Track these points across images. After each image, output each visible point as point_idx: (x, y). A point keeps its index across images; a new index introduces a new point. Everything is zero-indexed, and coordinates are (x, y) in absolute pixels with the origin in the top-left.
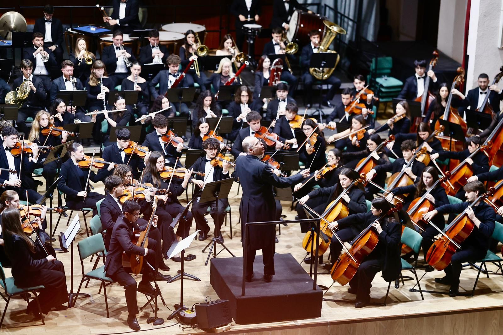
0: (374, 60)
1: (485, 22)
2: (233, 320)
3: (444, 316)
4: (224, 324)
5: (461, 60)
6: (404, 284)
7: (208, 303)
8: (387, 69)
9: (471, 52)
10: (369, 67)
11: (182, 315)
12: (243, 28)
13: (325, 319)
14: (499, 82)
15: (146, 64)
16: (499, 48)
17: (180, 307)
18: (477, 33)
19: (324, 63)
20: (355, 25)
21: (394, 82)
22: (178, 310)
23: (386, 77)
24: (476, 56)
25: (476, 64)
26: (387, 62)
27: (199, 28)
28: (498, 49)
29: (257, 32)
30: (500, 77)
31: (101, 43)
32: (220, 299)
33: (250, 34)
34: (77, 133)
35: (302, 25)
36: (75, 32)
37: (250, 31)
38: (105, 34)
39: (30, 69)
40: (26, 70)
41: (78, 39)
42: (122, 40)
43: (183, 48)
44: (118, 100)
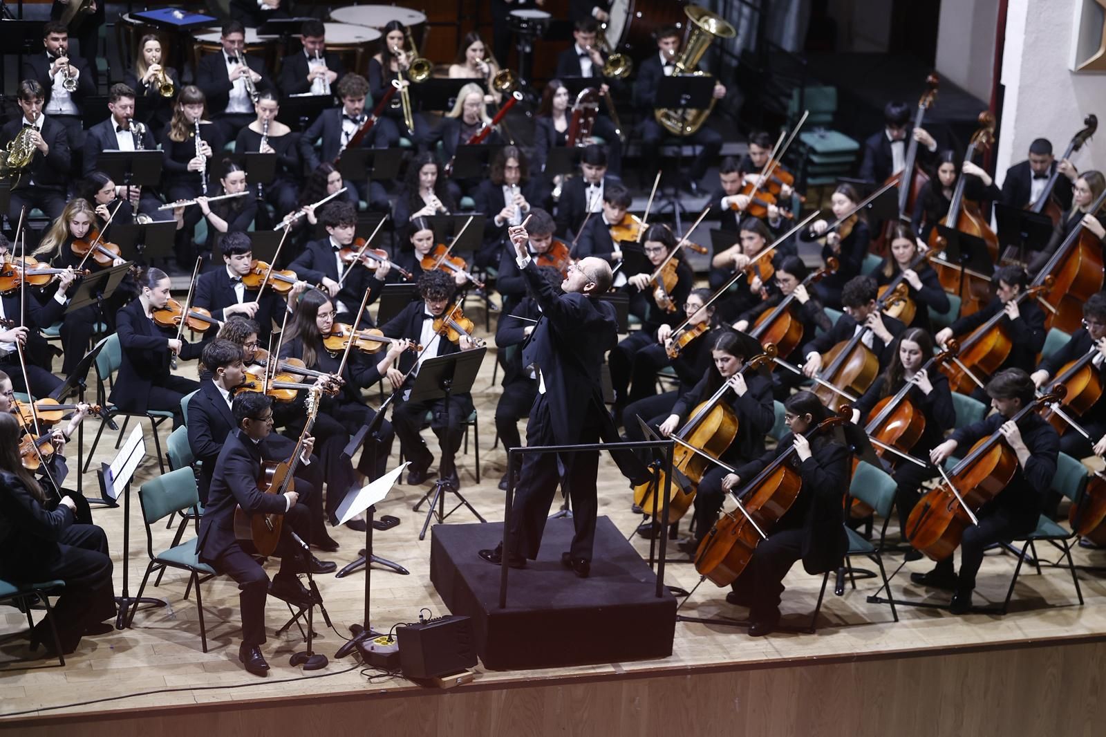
0: (796, 93)
1: (1040, 13)
2: (479, 661)
3: (942, 657)
4: (459, 669)
5: (987, 95)
6: (854, 587)
7: (424, 622)
8: (826, 112)
9: (1010, 77)
10: (785, 108)
11: (368, 648)
12: (508, 18)
13: (681, 661)
14: (1080, 150)
15: (294, 96)
16: (1071, 71)
17: (362, 631)
18: (1023, 36)
19: (686, 99)
20: (757, 15)
21: (839, 141)
22: (359, 637)
23: (822, 132)
24: (1020, 88)
25: (1020, 105)
26: (826, 98)
27: (411, 16)
28: (1069, 73)
29: (539, 27)
30: (1084, 139)
31: (195, 47)
32: (450, 614)
33: (524, 31)
34: (139, 247)
35: (639, 15)
36: (138, 22)
37: (524, 25)
38: (204, 28)
39: (37, 103)
40: (30, 104)
41: (144, 37)
42: (242, 41)
43: (376, 61)
44: (230, 172)
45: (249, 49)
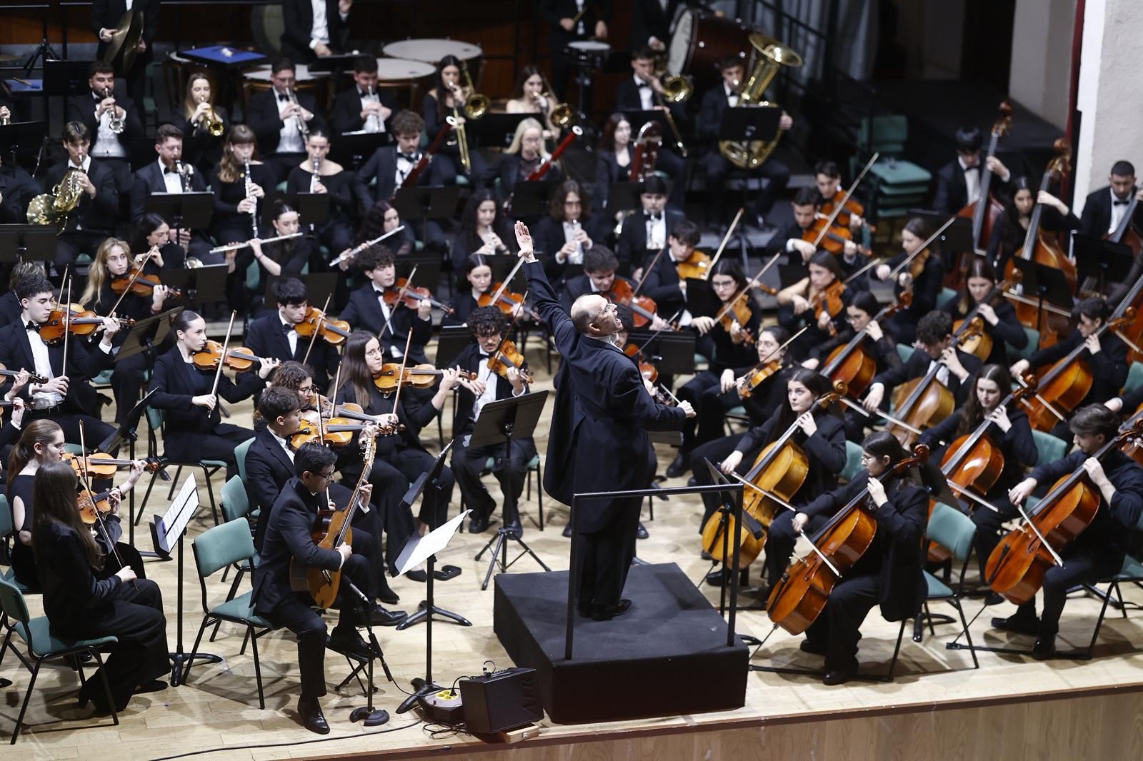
0: (865, 123)
1: (1117, 36)
2: (546, 714)
3: (1026, 704)
4: (525, 723)
5: (1063, 122)
6: (933, 633)
7: (488, 675)
8: (895, 142)
9: (1087, 103)
10: (854, 138)
11: (431, 702)
12: (566, 51)
13: (754, 712)
15: (347, 134)
17: (424, 685)
18: (1100, 61)
19: (751, 131)
20: (823, 43)
21: (910, 172)
22: (421, 692)
23: (893, 162)
24: (1097, 113)
25: (1097, 133)
26: (896, 128)
27: (466, 50)
29: (598, 59)
31: (245, 85)
32: (515, 666)
33: (583, 64)
34: (189, 292)
35: (702, 44)
36: (185, 60)
37: (583, 58)
38: (254, 65)
39: (84, 144)
40: (76, 145)
41: (193, 76)
42: (292, 79)
43: (431, 97)
44: (282, 213)
45: (301, 86)
